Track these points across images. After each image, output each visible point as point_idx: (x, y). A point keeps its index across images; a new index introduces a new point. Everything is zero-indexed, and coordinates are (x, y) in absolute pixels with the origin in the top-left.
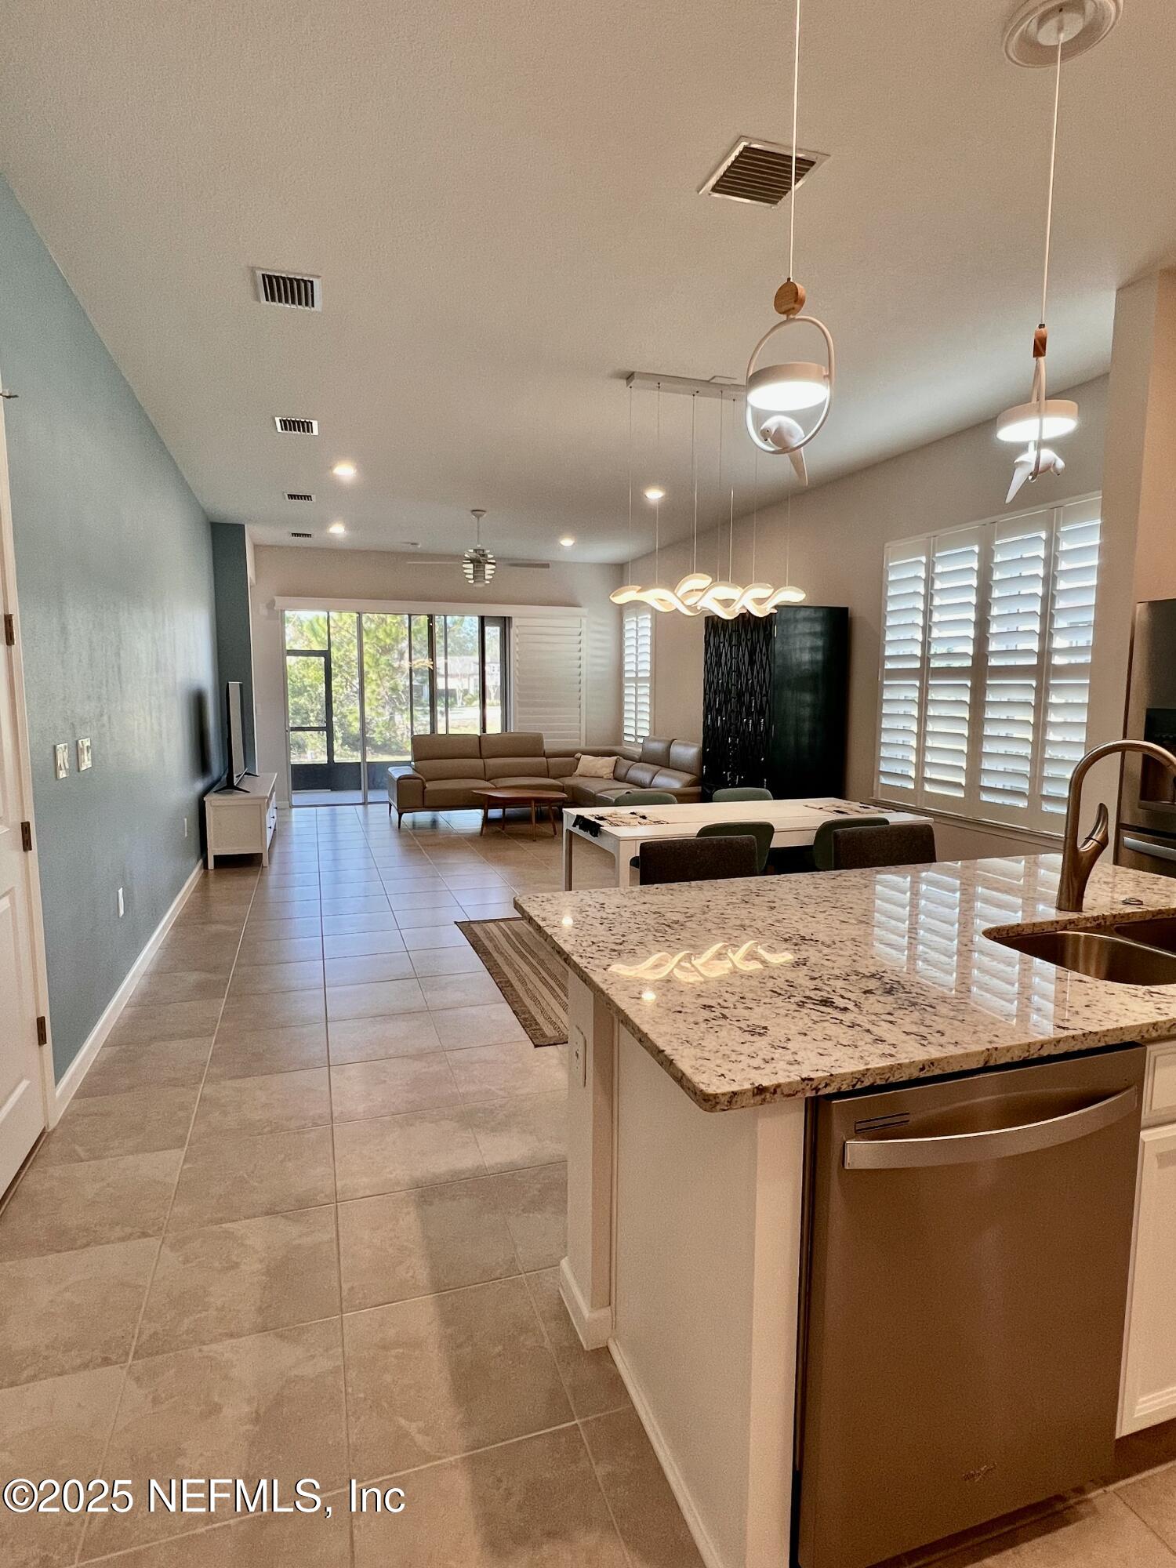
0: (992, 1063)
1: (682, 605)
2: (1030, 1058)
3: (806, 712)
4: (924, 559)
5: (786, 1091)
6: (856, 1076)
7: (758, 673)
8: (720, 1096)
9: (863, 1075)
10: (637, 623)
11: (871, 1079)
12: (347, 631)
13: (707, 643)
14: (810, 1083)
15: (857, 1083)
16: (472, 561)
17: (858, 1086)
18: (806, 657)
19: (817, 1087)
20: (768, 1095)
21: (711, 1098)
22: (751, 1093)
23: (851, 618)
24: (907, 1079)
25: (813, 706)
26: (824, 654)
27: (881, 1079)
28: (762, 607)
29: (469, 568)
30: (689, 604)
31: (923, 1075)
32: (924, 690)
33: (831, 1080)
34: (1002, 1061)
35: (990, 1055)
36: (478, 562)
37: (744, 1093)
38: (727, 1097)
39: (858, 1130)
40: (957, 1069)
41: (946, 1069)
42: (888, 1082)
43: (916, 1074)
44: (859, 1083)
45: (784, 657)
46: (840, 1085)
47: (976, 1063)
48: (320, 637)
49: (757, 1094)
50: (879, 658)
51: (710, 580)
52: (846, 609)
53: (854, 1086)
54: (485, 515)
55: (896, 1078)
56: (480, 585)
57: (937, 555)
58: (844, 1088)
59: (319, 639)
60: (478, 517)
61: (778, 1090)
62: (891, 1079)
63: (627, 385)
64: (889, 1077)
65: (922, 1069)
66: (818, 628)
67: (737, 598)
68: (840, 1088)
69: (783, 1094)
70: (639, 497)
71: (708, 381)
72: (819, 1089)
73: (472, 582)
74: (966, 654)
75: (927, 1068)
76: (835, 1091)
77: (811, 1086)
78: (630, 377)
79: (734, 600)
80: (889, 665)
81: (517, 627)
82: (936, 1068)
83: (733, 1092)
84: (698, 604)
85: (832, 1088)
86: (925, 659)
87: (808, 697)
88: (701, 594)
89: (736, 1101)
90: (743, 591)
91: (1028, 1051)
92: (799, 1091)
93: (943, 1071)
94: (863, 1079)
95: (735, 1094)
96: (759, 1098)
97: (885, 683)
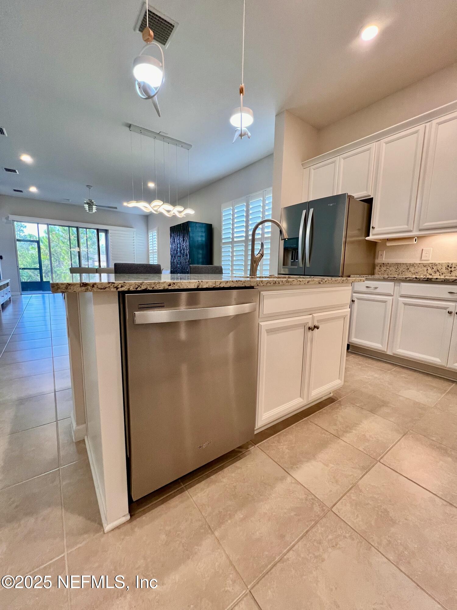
0: (200, 287)
1: (152, 209)
2: (216, 287)
3: (200, 256)
4: (232, 208)
5: (99, 287)
6: (137, 284)
7: (185, 243)
8: (60, 285)
9: (141, 284)
10: (153, 234)
11: (145, 286)
12: (56, 242)
13: (171, 236)
14: (113, 284)
15: (138, 287)
16: (87, 203)
17: (139, 289)
18: (200, 239)
19: (117, 287)
20: (89, 288)
21: (55, 285)
22: (79, 285)
23: (213, 228)
24: (163, 288)
25: (202, 254)
26: (205, 238)
27: (150, 287)
28: (181, 214)
29: (86, 206)
30: (155, 209)
31: (170, 288)
32: (232, 248)
33: (124, 284)
34: (205, 287)
35: (200, 284)
36: (90, 204)
37: (75, 285)
38: (64, 286)
39: (140, 308)
40: (185, 287)
41: (180, 286)
42: (154, 289)
43: (167, 287)
44: (139, 287)
45: (193, 238)
46: (129, 287)
47: (193, 286)
48: (45, 243)
49: (83, 286)
50: (220, 239)
51: (162, 203)
52: (212, 224)
53: (137, 288)
54: (92, 188)
55: (157, 288)
56: (91, 213)
57: (235, 206)
58: (132, 289)
59: (44, 244)
60: (90, 188)
61: (95, 286)
62: (155, 288)
63: (129, 129)
64: (154, 287)
65: (170, 285)
66: (203, 230)
67: (172, 210)
68: (129, 289)
69: (97, 287)
70: (145, 184)
71: (159, 134)
72: (118, 288)
73: (88, 211)
74: (243, 236)
75: (172, 285)
76: (126, 290)
77: (114, 286)
78: (130, 126)
79: (171, 211)
80: (223, 241)
81: (111, 233)
82: (176, 285)
83: (68, 284)
84: (158, 210)
85: (125, 288)
86: (233, 239)
87: (201, 252)
88: (159, 206)
89: (70, 288)
90: (173, 208)
91: (215, 284)
92: (107, 288)
93: (179, 287)
94: (141, 286)
95: (69, 284)
96: (83, 288)
97: (223, 246)
